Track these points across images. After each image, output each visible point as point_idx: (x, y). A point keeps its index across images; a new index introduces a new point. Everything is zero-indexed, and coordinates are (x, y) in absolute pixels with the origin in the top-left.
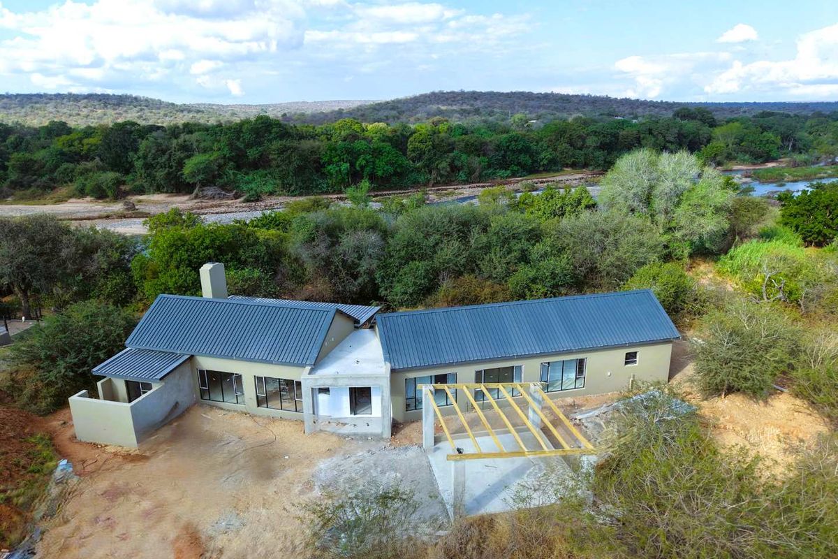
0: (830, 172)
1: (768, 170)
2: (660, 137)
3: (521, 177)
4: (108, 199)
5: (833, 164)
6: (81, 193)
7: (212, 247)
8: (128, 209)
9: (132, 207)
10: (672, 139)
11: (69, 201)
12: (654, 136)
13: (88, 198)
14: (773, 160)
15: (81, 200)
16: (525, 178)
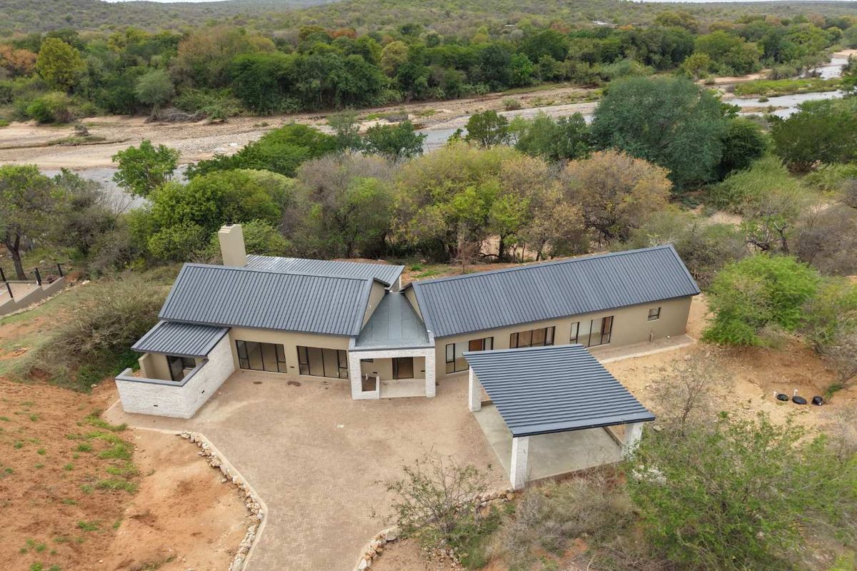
0: (810, 85)
1: (750, 84)
2: (644, 47)
3: (500, 91)
4: (54, 124)
5: (813, 76)
6: (23, 117)
7: (214, 199)
8: (80, 134)
9: (83, 132)
10: (655, 49)
11: (11, 125)
12: (637, 45)
13: (32, 122)
14: (756, 72)
15: (23, 124)
16: (505, 93)
